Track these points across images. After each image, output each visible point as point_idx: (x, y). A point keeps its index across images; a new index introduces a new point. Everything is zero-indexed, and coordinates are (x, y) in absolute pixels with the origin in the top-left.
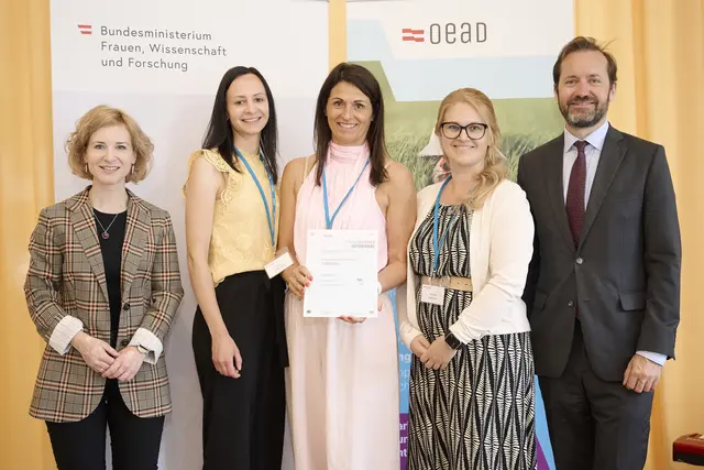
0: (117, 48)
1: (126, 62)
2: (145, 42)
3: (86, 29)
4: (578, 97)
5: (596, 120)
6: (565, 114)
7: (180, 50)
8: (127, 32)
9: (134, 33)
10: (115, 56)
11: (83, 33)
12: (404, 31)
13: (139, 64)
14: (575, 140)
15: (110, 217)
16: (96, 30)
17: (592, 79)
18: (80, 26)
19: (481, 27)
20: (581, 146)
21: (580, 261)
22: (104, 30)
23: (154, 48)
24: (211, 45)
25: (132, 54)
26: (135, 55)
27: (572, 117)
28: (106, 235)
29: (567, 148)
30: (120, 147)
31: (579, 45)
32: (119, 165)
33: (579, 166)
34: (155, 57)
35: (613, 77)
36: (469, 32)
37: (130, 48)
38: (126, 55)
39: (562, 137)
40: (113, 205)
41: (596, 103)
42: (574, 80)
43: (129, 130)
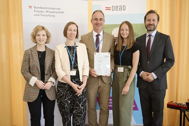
0: (38, 12)
1: (40, 15)
2: (44, 10)
3: (30, 7)
4: (150, 24)
5: (154, 30)
6: (147, 28)
7: (53, 12)
8: (40, 8)
9: (42, 8)
10: (38, 13)
11: (30, 8)
12: (106, 8)
13: (43, 15)
14: (148, 34)
15: (41, 52)
16: (33, 7)
17: (154, 20)
18: (29, 6)
19: (124, 7)
20: (150, 36)
21: (149, 62)
22: (35, 7)
23: (47, 12)
24: (60, 11)
25: (41, 13)
26: (43, 13)
27: (148, 29)
28: (40, 56)
29: (147, 36)
30: (44, 35)
31: (151, 12)
32: (44, 40)
33: (149, 40)
34: (47, 14)
35: (158, 20)
36: (121, 8)
37: (41, 12)
38: (40, 13)
39: (146, 34)
40: (42, 49)
41: (154, 26)
42: (149, 20)
43: (46, 31)
